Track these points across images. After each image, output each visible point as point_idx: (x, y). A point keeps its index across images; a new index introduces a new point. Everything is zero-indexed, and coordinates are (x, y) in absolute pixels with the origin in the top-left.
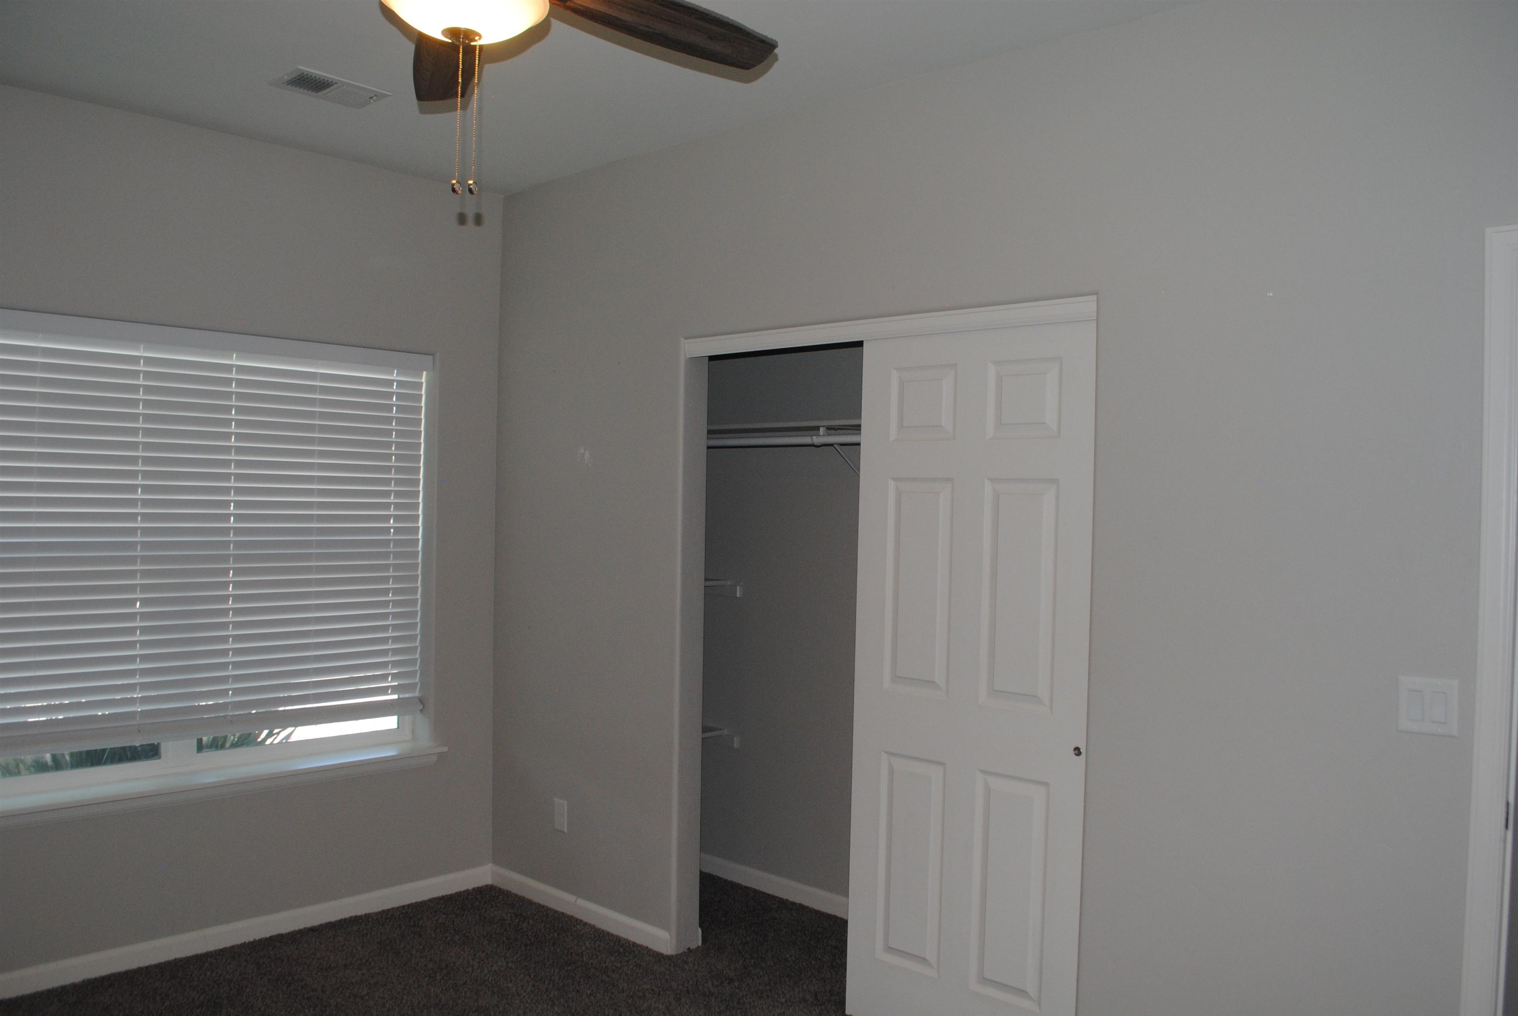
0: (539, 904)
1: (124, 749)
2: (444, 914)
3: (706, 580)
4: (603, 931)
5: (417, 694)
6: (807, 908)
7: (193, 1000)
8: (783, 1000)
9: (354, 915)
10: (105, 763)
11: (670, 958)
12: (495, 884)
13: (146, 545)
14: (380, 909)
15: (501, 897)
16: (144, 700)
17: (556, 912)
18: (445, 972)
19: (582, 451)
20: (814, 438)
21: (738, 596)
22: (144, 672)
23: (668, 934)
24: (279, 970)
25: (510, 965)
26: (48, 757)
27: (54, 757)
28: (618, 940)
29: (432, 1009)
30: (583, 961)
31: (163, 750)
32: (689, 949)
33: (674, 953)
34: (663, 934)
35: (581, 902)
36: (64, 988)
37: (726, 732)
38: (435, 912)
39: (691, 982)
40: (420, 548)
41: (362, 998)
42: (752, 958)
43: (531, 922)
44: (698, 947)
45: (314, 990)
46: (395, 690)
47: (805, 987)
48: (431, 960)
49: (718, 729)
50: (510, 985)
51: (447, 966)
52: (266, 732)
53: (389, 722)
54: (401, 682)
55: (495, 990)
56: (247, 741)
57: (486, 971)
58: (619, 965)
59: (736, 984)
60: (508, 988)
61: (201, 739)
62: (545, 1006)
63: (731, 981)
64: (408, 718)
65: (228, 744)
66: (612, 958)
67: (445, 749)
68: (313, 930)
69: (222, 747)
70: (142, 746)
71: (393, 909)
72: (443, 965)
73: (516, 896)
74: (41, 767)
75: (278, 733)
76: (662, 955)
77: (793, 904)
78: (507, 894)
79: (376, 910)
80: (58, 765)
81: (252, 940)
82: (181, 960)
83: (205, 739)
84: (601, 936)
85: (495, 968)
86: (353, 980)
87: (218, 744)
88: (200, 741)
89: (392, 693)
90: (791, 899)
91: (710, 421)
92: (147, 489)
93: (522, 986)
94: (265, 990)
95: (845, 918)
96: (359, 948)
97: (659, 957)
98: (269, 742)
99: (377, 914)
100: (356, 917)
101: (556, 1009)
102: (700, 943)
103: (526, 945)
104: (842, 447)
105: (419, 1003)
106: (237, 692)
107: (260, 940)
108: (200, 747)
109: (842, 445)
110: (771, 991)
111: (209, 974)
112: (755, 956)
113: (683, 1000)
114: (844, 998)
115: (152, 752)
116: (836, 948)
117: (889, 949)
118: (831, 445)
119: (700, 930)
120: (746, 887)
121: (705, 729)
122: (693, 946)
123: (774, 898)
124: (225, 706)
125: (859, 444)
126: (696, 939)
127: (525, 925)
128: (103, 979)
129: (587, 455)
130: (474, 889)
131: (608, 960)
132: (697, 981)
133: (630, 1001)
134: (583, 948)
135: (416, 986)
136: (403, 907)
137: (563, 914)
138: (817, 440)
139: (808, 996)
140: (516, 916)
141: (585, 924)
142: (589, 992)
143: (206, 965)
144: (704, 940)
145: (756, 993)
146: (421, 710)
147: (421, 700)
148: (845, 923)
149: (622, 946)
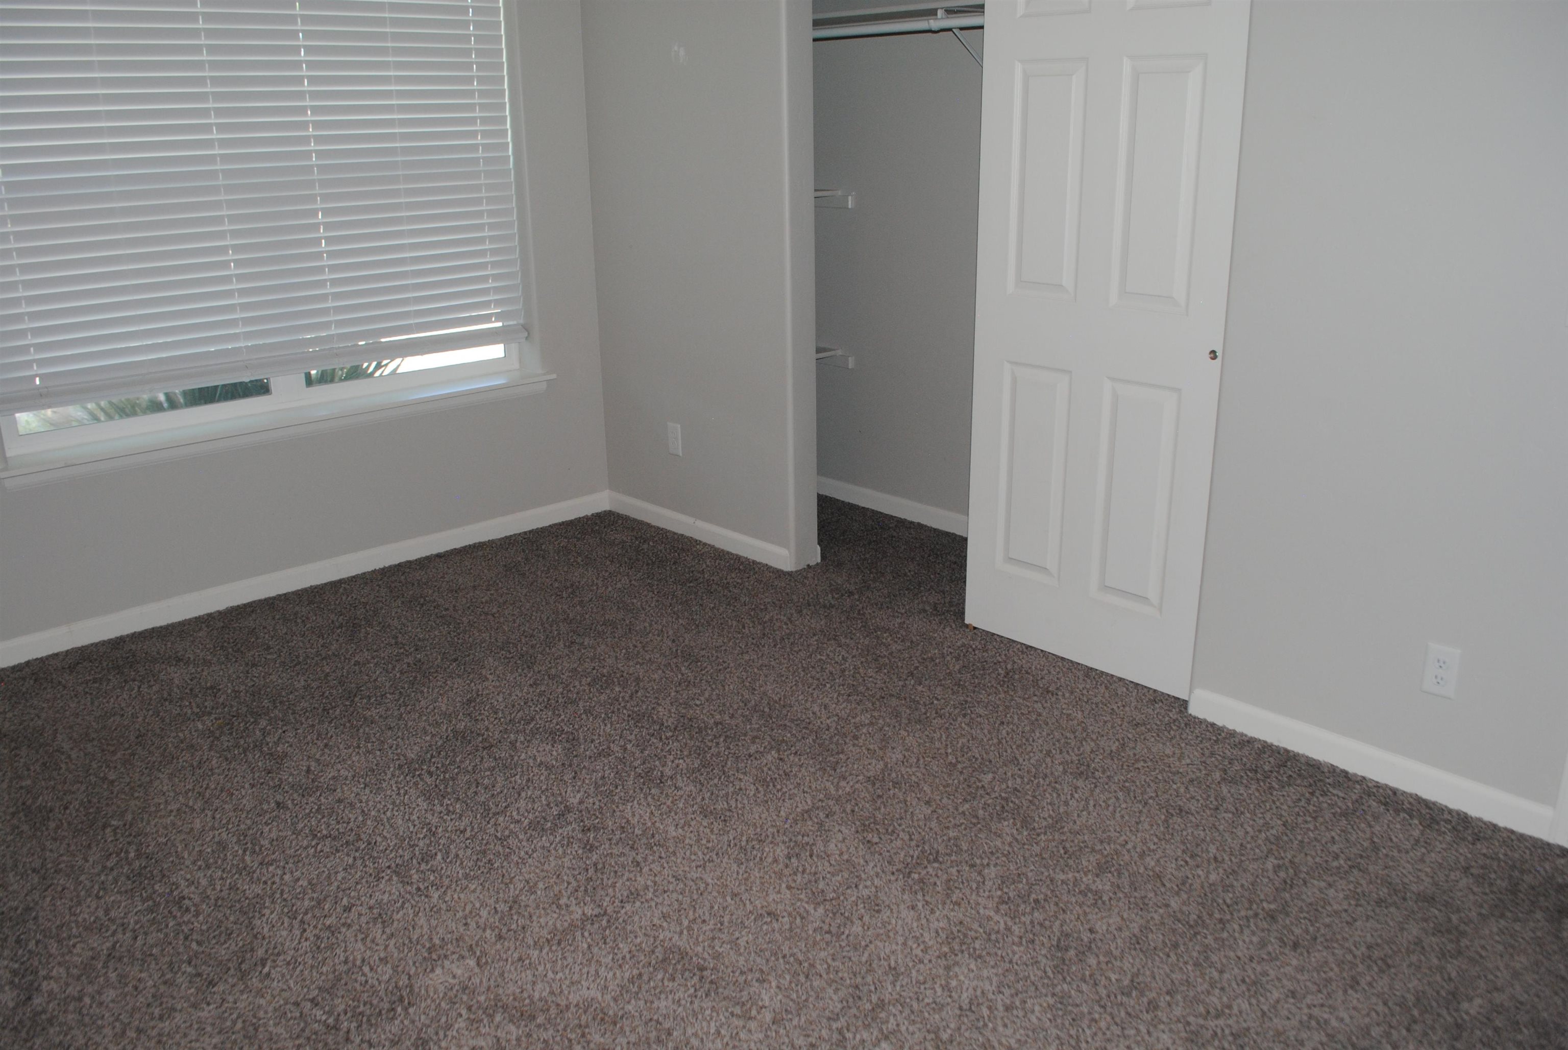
0: (658, 528)
1: (235, 385)
2: (566, 537)
3: (816, 190)
4: (723, 550)
5: (522, 321)
6: (926, 526)
7: (333, 622)
8: (903, 611)
9: (477, 541)
10: (219, 401)
11: (790, 574)
12: (613, 510)
13: (227, 173)
14: (503, 536)
15: (620, 522)
16: (248, 335)
17: (675, 533)
18: (570, 590)
19: (676, 48)
20: (932, 21)
21: (850, 207)
22: (245, 307)
23: (787, 552)
24: (411, 593)
25: (633, 582)
26: (162, 397)
27: (168, 396)
28: (738, 558)
29: (561, 624)
30: (704, 578)
31: (273, 387)
32: (808, 565)
33: (794, 570)
34: (784, 552)
35: (700, 524)
36: (210, 615)
37: (839, 352)
38: (557, 536)
39: (811, 596)
40: (511, 166)
41: (493, 615)
42: (871, 573)
43: (651, 543)
44: (817, 564)
45: (447, 609)
46: (499, 317)
47: (924, 599)
48: (556, 580)
49: (830, 350)
50: (635, 601)
51: (572, 585)
52: (374, 364)
53: (496, 351)
54: (505, 309)
55: (621, 605)
56: (356, 373)
57: (610, 589)
58: (740, 581)
59: (857, 597)
60: (633, 603)
61: (309, 373)
62: (670, 619)
63: (851, 593)
64: (514, 346)
65: (337, 379)
66: (733, 575)
67: (554, 376)
68: (439, 556)
69: (332, 381)
70: (251, 381)
71: (515, 535)
72: (568, 584)
73: (635, 520)
74: (155, 407)
75: (386, 365)
76: (782, 571)
77: (912, 523)
78: (626, 518)
79: (499, 537)
80: (173, 404)
81: (382, 567)
82: (316, 587)
83: (313, 372)
84: (720, 555)
85: (619, 585)
86: (484, 600)
87: (326, 378)
88: (308, 376)
89: (496, 321)
90: (909, 519)
91: (815, 10)
92: (221, 128)
93: (647, 601)
94: (399, 611)
95: (965, 536)
96: (486, 571)
97: (779, 573)
98: (377, 374)
99: (500, 539)
100: (480, 543)
101: (681, 621)
102: (819, 560)
103: (648, 564)
104: (962, 32)
105: (548, 618)
106: (340, 323)
107: (390, 567)
108: (309, 381)
109: (962, 29)
110: (891, 602)
111: (344, 598)
112: (874, 571)
113: (804, 612)
114: (964, 608)
115: (261, 388)
116: (955, 563)
117: (1010, 560)
118: (950, 30)
119: (819, 548)
120: (863, 508)
121: (818, 350)
122: (812, 563)
123: (892, 517)
124: (330, 338)
125: (982, 27)
126: (815, 556)
127: (645, 546)
128: (245, 606)
129: (682, 52)
130: (593, 515)
131: (729, 577)
132: (818, 594)
133: (752, 613)
134: (704, 566)
135: (544, 603)
136: (525, 533)
137: (682, 535)
138: (934, 24)
139: (927, 608)
140: (636, 538)
141: (705, 544)
142: (712, 605)
143: (341, 590)
144: (823, 557)
145: (876, 604)
146: (527, 338)
147: (526, 328)
148: (966, 539)
149: (742, 563)
